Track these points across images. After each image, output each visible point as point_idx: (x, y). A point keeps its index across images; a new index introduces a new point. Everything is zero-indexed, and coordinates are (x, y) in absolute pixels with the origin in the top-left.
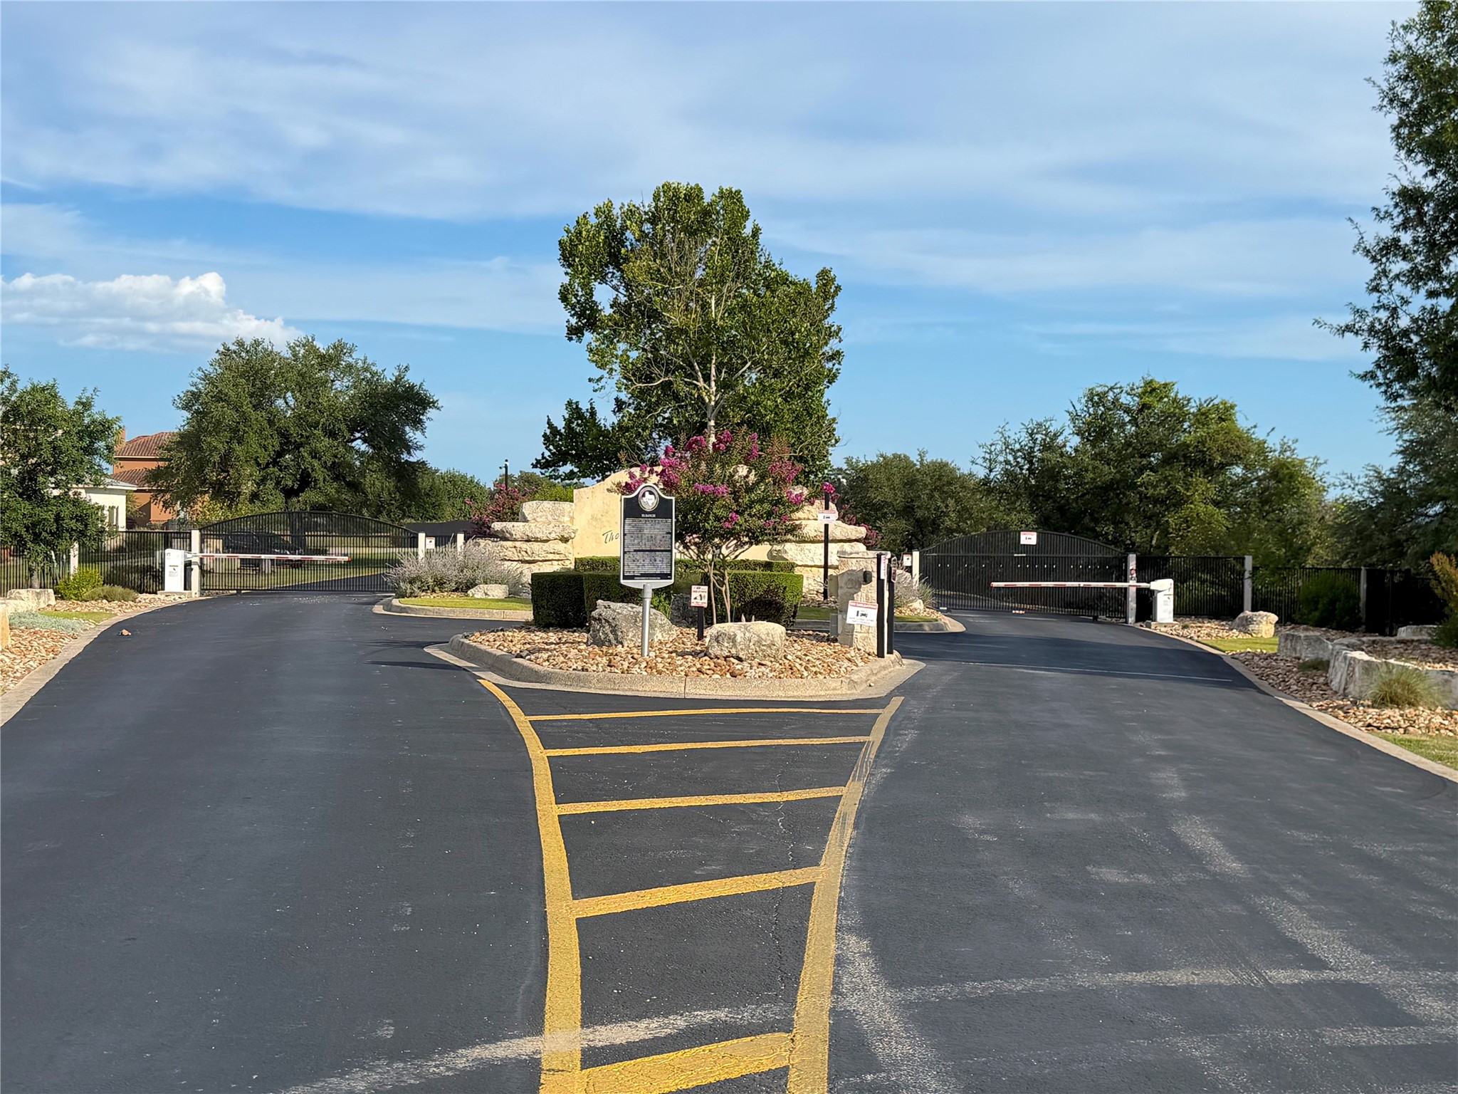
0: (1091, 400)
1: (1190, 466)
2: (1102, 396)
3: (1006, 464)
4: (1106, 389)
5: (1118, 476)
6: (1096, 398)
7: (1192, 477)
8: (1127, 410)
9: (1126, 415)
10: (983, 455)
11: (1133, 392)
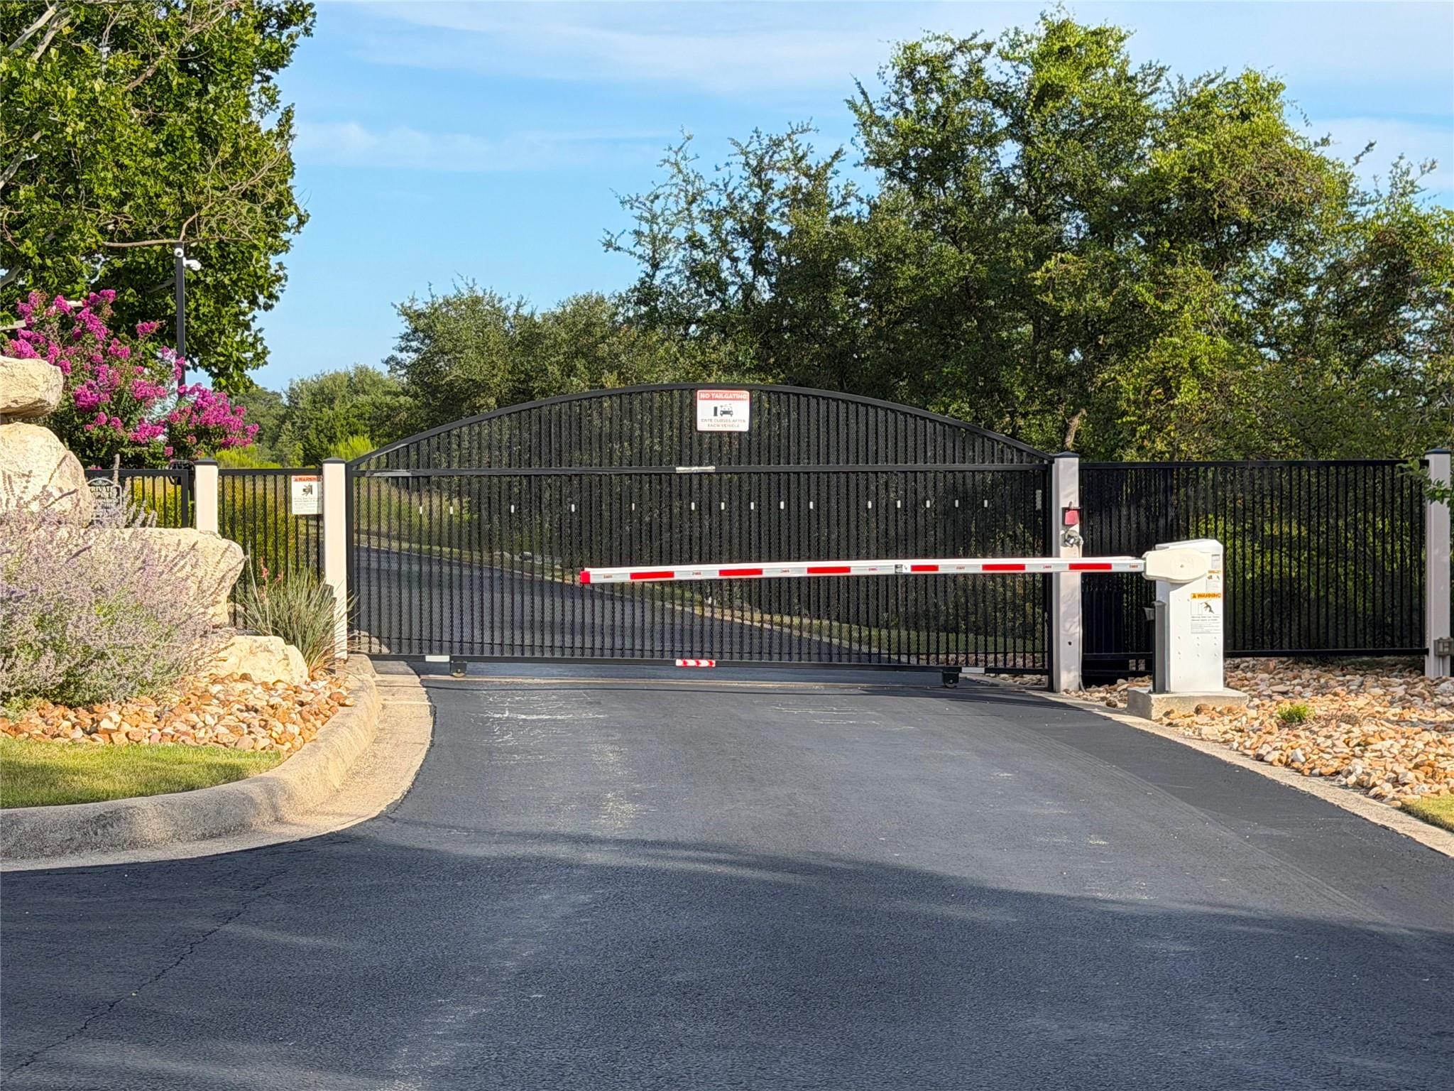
0: (910, 74)
1: (1169, 234)
2: (938, 65)
3: (694, 246)
4: (949, 47)
5: (983, 271)
6: (923, 71)
7: (1174, 263)
8: (1002, 99)
9: (998, 112)
10: (635, 225)
11: (1019, 52)
